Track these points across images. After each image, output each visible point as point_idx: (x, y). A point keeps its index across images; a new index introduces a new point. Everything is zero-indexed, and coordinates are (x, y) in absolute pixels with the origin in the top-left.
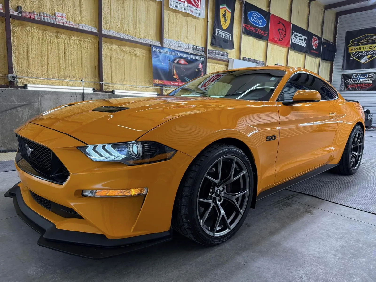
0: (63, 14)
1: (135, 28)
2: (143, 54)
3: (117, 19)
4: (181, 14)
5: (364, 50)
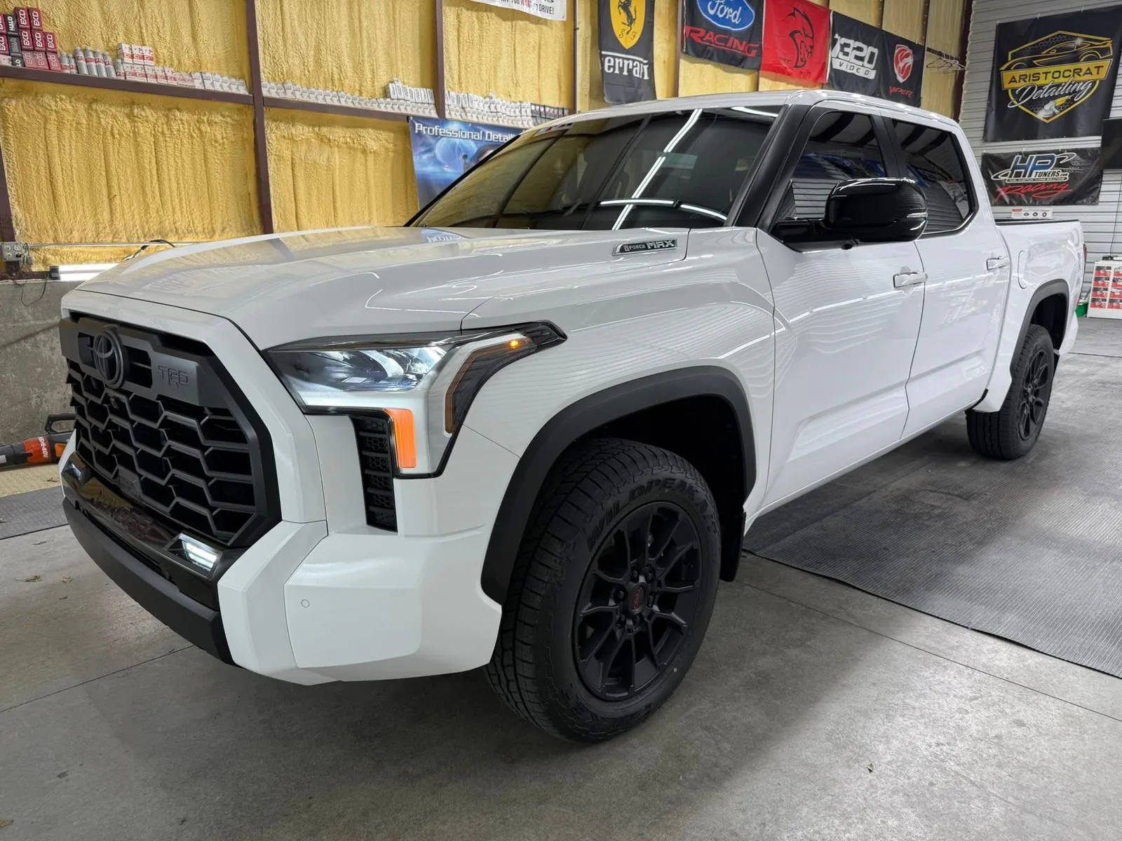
0: (144, 48)
1: (358, 68)
2: (387, 144)
3: (303, 47)
4: (493, 15)
5: (1047, 82)
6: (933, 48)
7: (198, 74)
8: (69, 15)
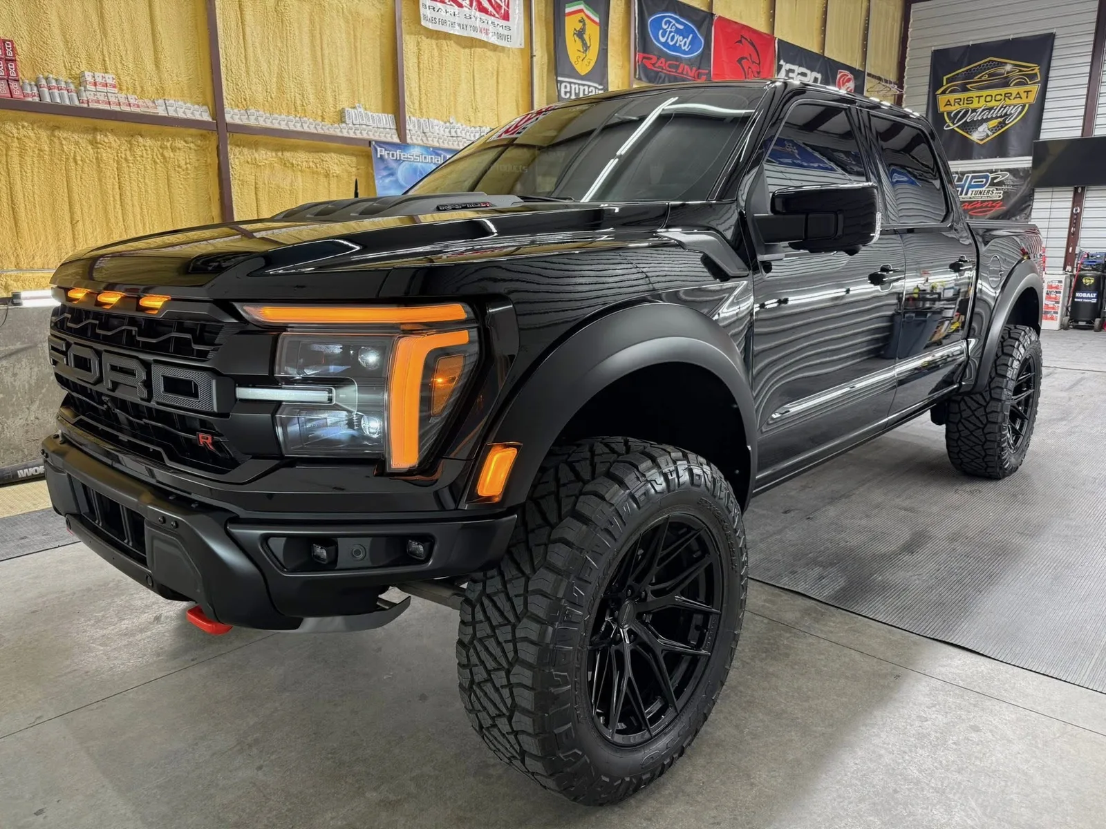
0: (107, 75)
1: (321, 98)
2: (349, 168)
3: (266, 74)
4: (452, 42)
5: (980, 105)
6: (873, 73)
7: (161, 101)
8: (31, 44)
